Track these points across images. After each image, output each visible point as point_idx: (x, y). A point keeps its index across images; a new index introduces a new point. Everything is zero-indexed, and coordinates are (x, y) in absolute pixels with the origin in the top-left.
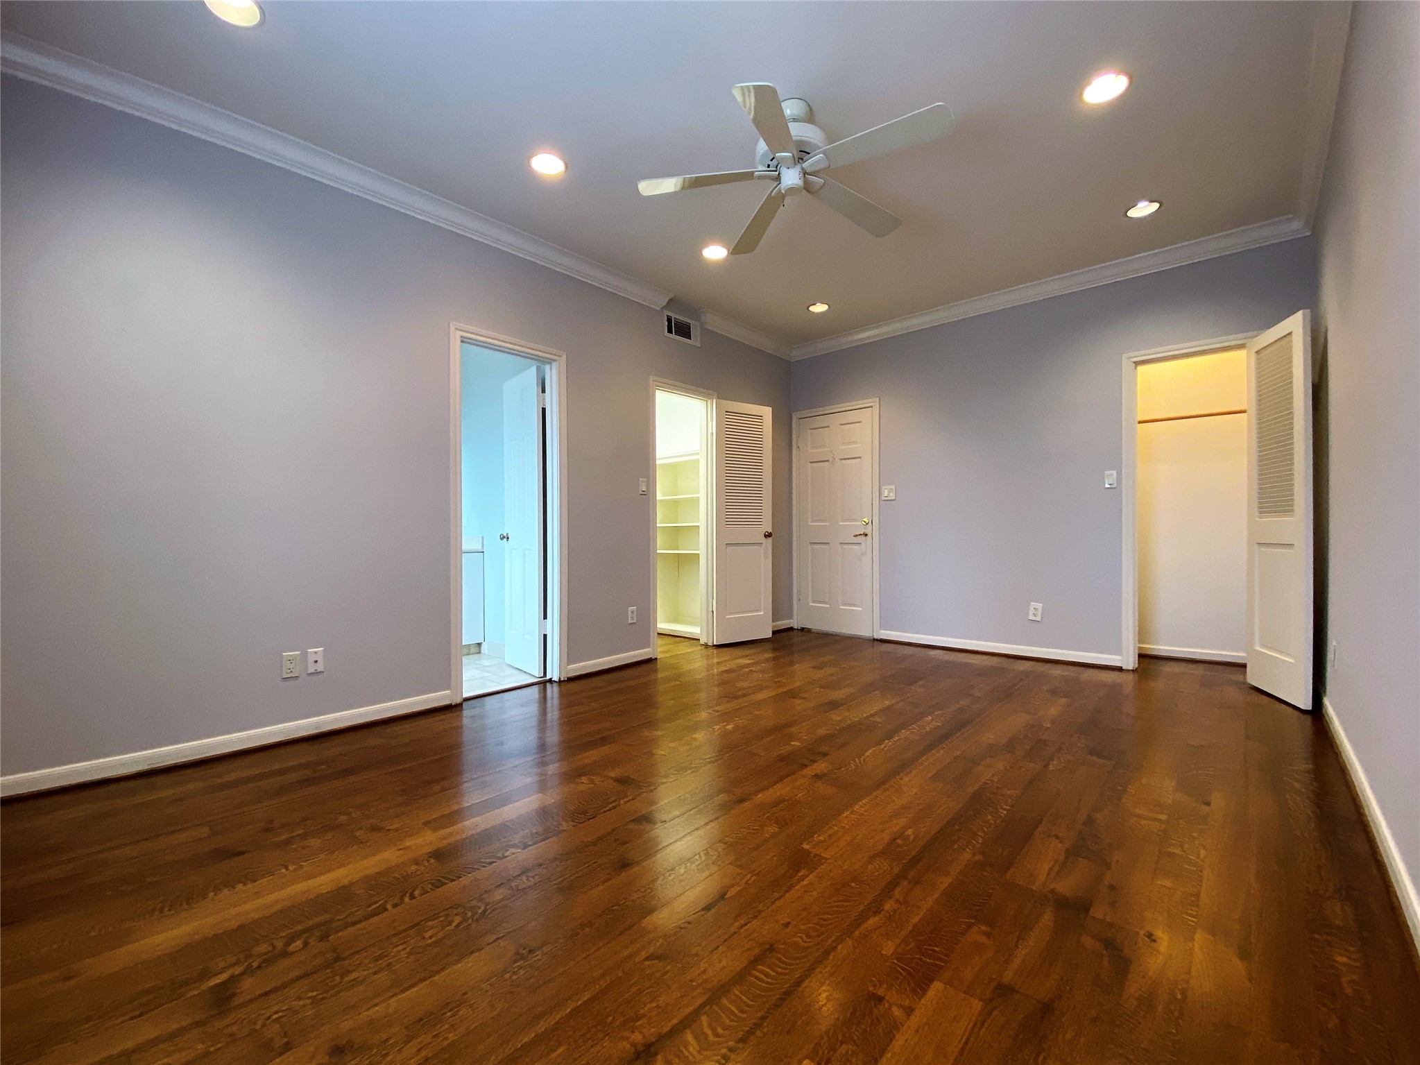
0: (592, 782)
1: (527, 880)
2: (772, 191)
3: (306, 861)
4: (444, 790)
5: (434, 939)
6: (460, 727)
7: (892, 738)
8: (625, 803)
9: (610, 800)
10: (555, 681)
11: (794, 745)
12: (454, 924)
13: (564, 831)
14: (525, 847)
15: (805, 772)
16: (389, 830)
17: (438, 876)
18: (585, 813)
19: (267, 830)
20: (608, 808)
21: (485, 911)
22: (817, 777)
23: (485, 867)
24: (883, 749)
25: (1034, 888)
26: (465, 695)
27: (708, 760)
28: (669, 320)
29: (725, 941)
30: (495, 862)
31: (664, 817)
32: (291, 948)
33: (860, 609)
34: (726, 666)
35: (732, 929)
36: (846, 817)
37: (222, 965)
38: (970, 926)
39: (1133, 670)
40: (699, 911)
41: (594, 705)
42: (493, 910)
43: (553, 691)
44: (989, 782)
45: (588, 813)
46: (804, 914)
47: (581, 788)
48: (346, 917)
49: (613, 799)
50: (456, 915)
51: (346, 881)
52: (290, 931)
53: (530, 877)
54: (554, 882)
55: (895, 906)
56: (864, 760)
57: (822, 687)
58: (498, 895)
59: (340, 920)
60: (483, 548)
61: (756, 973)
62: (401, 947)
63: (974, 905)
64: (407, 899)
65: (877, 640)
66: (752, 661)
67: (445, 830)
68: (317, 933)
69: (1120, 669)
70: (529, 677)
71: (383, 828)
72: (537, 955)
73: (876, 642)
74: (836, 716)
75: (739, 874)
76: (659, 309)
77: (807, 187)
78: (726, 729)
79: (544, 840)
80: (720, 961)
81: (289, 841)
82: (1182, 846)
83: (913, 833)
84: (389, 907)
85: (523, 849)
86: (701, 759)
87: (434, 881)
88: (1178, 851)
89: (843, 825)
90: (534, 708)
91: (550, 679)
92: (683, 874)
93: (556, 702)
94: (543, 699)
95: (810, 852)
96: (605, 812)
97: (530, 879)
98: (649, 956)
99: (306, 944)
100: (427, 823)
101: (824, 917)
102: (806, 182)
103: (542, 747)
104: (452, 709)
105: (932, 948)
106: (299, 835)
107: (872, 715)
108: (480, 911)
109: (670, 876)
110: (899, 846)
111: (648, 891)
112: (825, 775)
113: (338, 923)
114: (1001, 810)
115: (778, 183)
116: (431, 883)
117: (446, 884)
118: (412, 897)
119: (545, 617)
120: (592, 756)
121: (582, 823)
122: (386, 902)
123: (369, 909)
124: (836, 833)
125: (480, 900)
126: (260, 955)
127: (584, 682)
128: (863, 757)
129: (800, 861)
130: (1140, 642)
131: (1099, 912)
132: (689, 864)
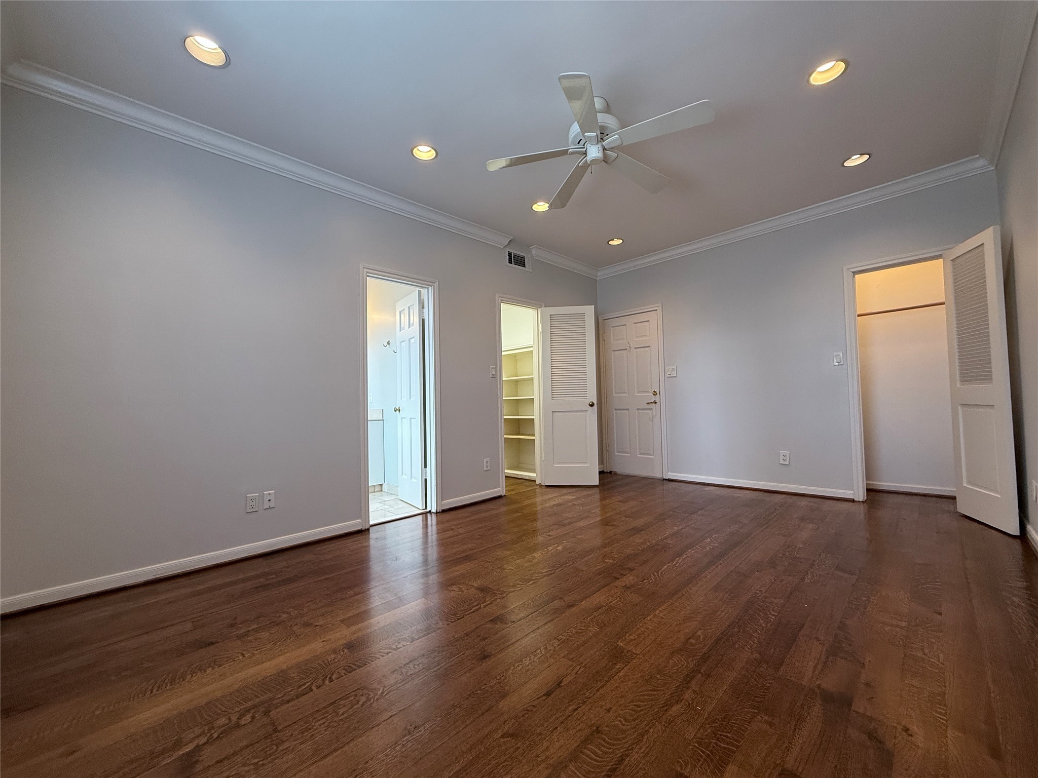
0: (460, 590)
1: (414, 667)
2: (579, 163)
3: (257, 650)
4: (356, 594)
5: (346, 715)
6: (368, 546)
7: (681, 556)
8: (485, 607)
9: (474, 605)
10: (433, 512)
11: (608, 562)
12: (361, 703)
13: (440, 628)
14: (413, 640)
15: (618, 583)
16: (317, 626)
17: (350, 663)
18: (455, 614)
19: (232, 625)
20: (471, 611)
21: (382, 693)
22: (626, 588)
23: (383, 656)
24: (675, 565)
25: (803, 683)
26: (371, 523)
27: (545, 574)
28: (510, 254)
29: (562, 723)
30: (390, 652)
31: (513, 618)
32: (243, 722)
33: (652, 457)
34: (555, 501)
35: (567, 713)
36: (650, 620)
37: (192, 736)
38: (754, 716)
39: (863, 502)
40: (542, 696)
41: (461, 531)
42: (389, 692)
43: (432, 520)
44: (758, 592)
45: (457, 614)
46: (622, 701)
47: (452, 594)
48: (283, 696)
49: (476, 603)
50: (362, 695)
51: (284, 667)
52: (243, 707)
53: (415, 665)
54: (434, 670)
55: (693, 696)
56: (661, 573)
57: (626, 517)
58: (392, 680)
59: (279, 698)
60: (383, 417)
61: (588, 752)
62: (321, 722)
63: (755, 697)
64: (327, 682)
65: (666, 480)
66: (574, 497)
67: (355, 627)
68: (262, 709)
69: (853, 501)
70: (415, 509)
71: (311, 624)
72: (420, 731)
73: (665, 481)
74: (637, 539)
75: (570, 666)
76: (502, 247)
77: (605, 159)
78: (557, 550)
79: (425, 635)
80: (558, 741)
81: (247, 634)
82: (922, 650)
83: (702, 633)
84: (314, 688)
85: (411, 642)
86: (539, 573)
87: (347, 668)
88: (920, 654)
89: (647, 626)
90: (419, 532)
91: (430, 511)
92: (528, 665)
93: (434, 528)
94: (426, 526)
95: (624, 649)
96: (470, 614)
97: (416, 666)
98: (504, 734)
99: (253, 718)
100: (342, 621)
101: (638, 703)
102: (605, 155)
103: (425, 562)
104: (363, 532)
105: (725, 734)
106: (253, 629)
107: (666, 538)
108: (379, 692)
109: (518, 666)
110: (692, 644)
111: (503, 678)
112: (633, 586)
113: (277, 701)
114: (770, 616)
115: (585, 156)
116: (344, 669)
117: (355, 670)
118: (331, 680)
119: (426, 467)
120: (460, 570)
121: (453, 622)
122: (312, 683)
123: (300, 690)
124: (643, 632)
125: (380, 683)
126: (220, 727)
127: (453, 513)
128: (660, 571)
129: (617, 656)
130: (867, 479)
131: (860, 705)
132: (532, 657)
